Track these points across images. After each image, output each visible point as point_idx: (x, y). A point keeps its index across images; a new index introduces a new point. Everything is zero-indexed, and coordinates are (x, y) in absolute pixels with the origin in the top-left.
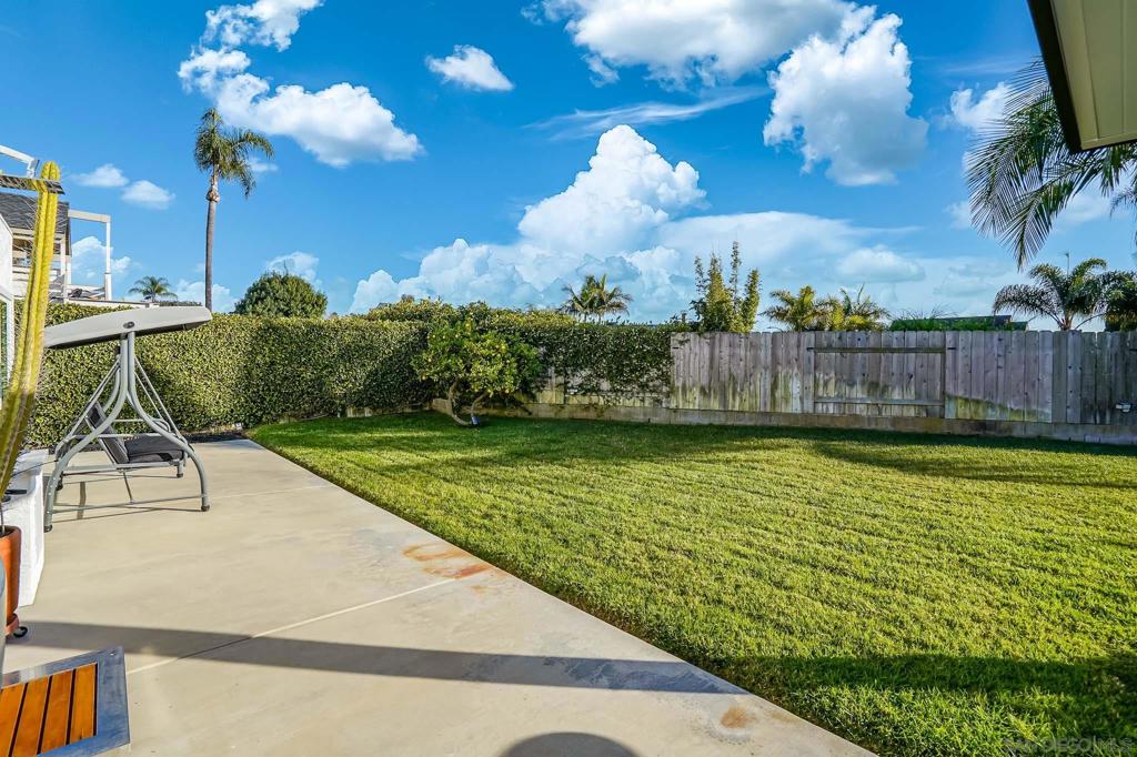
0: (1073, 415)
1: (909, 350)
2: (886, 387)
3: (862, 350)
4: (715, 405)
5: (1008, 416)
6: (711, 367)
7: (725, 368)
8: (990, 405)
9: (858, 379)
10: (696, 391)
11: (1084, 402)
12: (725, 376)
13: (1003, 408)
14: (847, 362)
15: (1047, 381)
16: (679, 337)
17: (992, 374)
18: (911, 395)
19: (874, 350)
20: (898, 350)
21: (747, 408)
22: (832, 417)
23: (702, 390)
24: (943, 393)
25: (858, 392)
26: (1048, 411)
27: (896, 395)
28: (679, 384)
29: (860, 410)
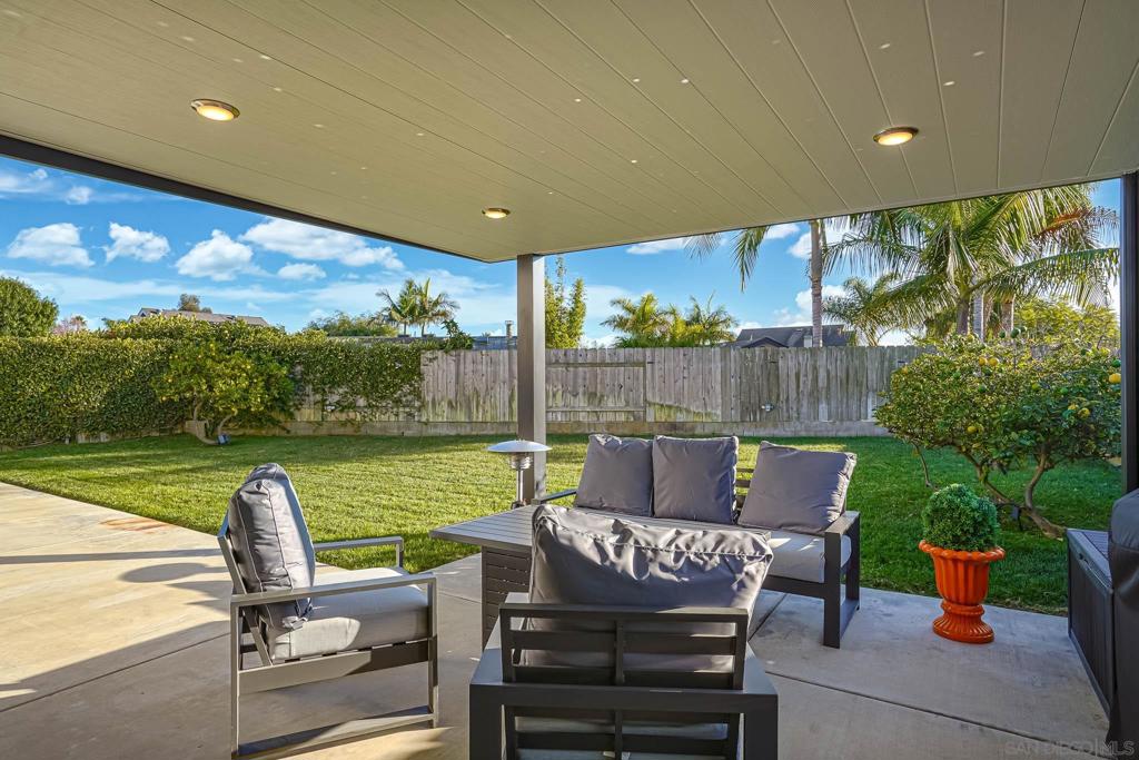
0: (735, 415)
1: (619, 364)
2: (602, 396)
3: (582, 365)
4: (461, 417)
5: (691, 418)
6: (457, 382)
7: (469, 383)
8: (679, 409)
9: (581, 390)
10: (445, 404)
11: (742, 404)
12: (469, 391)
13: (688, 411)
14: (571, 375)
15: (718, 388)
16: (429, 355)
17: (680, 383)
18: (622, 403)
19: (593, 365)
20: (610, 365)
21: (489, 419)
22: (560, 424)
23: (450, 403)
24: (645, 400)
25: (581, 402)
26: (719, 412)
27: (610, 403)
28: (429, 398)
29: (582, 417)
